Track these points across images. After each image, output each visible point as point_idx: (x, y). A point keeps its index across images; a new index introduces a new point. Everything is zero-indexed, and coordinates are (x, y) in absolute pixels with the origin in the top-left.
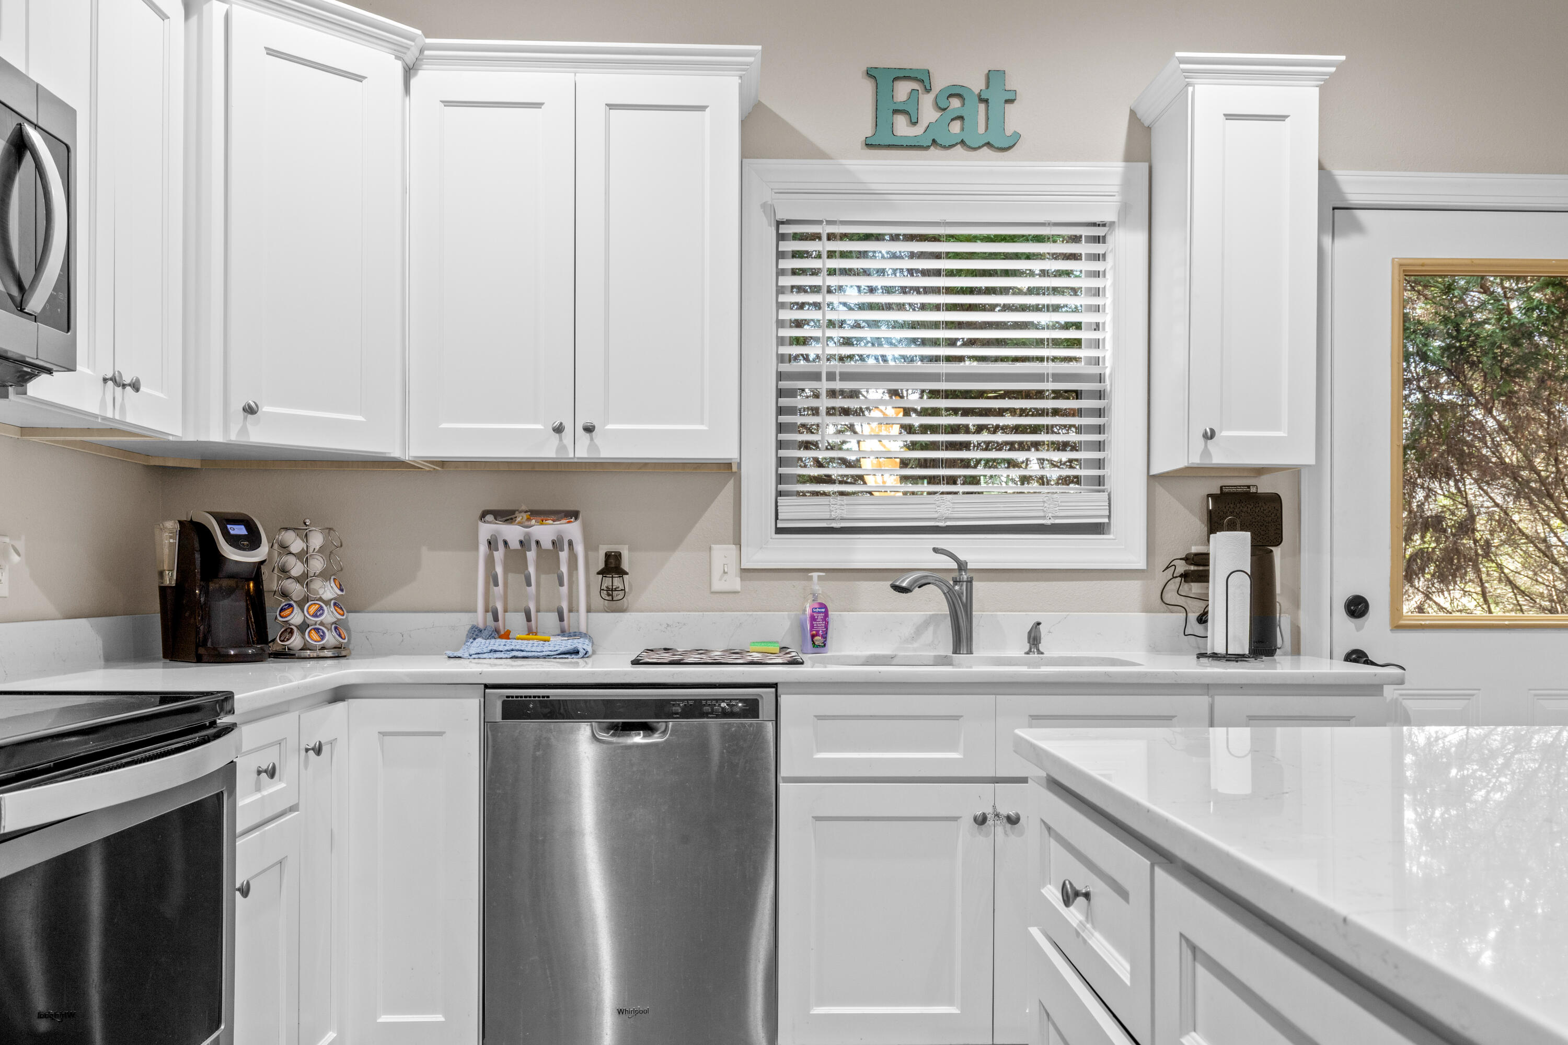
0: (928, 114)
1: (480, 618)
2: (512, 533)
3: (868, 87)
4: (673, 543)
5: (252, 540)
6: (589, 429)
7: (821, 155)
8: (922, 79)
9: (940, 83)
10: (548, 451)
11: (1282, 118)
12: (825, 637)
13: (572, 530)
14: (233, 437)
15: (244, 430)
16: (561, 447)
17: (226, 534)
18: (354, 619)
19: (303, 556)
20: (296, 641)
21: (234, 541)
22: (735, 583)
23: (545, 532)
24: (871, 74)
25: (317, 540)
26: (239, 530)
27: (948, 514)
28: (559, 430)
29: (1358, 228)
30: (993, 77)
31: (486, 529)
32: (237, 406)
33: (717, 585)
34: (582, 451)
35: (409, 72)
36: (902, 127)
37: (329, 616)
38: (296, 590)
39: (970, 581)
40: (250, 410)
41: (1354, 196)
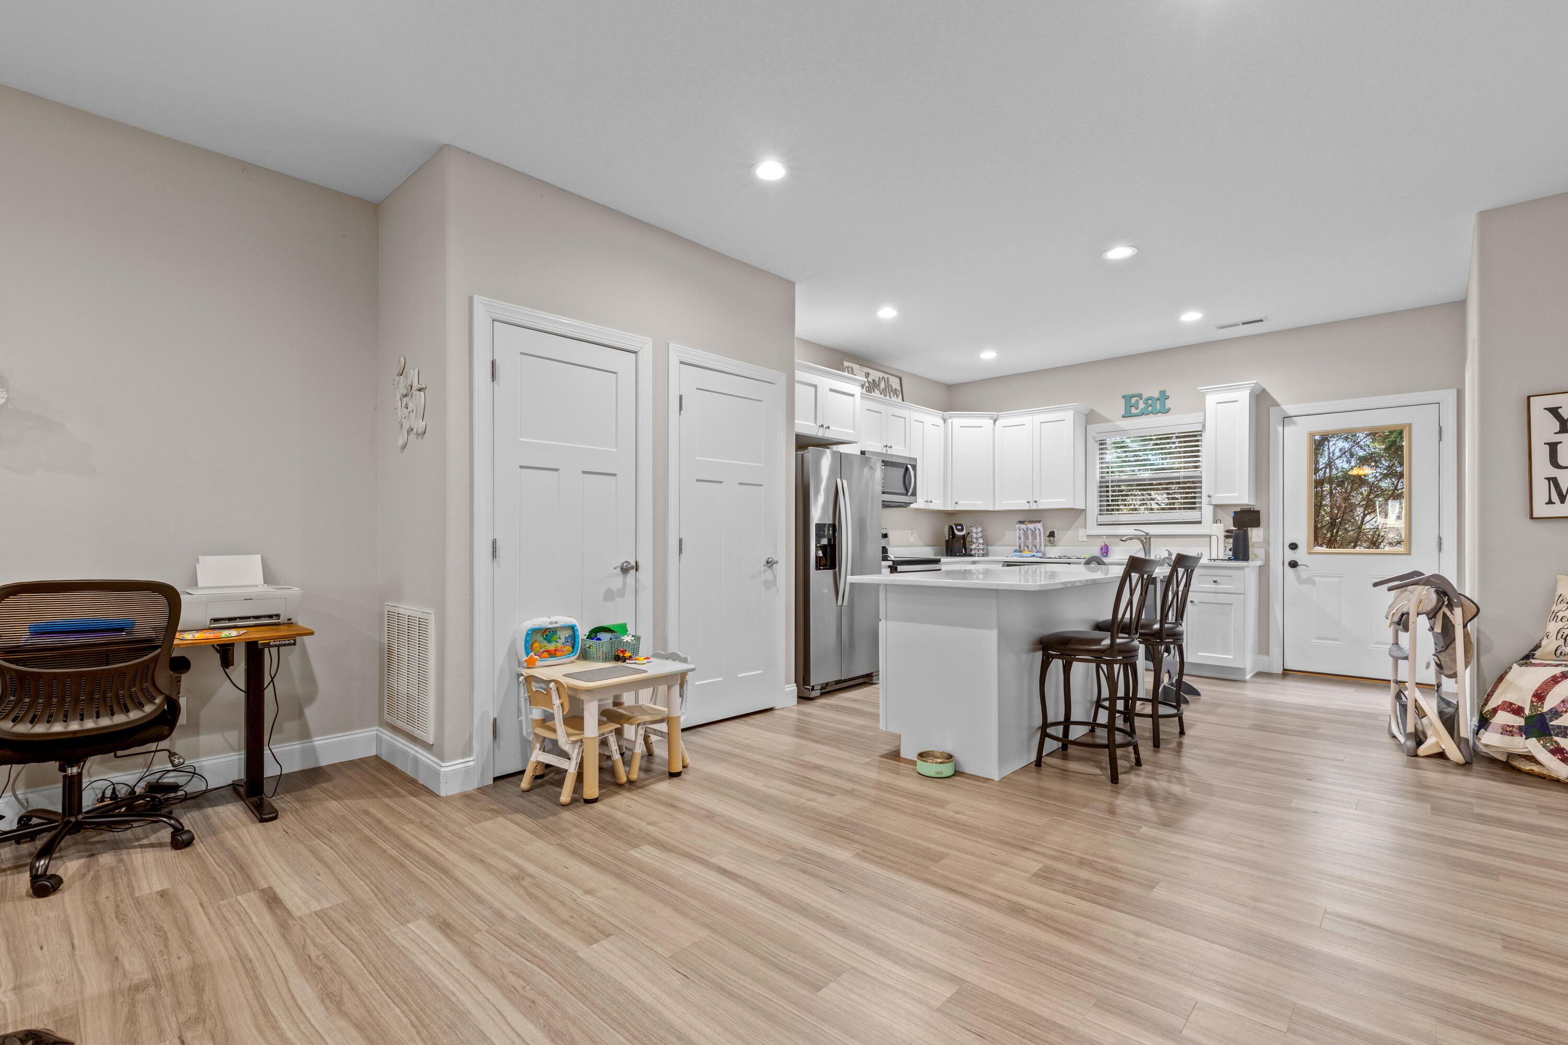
0: (1142, 405)
1: (1017, 548)
2: (1023, 526)
3: (1123, 400)
4: (1068, 528)
5: (962, 530)
6: (1035, 502)
7: (1109, 421)
8: (1140, 396)
9: (1145, 397)
10: (1027, 507)
11: (1237, 401)
12: (1107, 553)
13: (1039, 526)
14: (953, 509)
15: (955, 507)
16: (1030, 506)
17: (956, 528)
18: (990, 548)
19: (977, 533)
20: (973, 552)
21: (958, 530)
22: (1086, 539)
23: (1031, 526)
24: (1123, 397)
25: (979, 529)
26: (960, 527)
27: (1147, 519)
28: (1029, 502)
29: (1294, 423)
30: (1163, 393)
31: (1018, 526)
32: (954, 502)
33: (1081, 540)
34: (1034, 507)
35: (995, 421)
36: (1134, 411)
37: (981, 547)
38: (974, 540)
39: (1150, 538)
40: (956, 503)
41: (1291, 413)
